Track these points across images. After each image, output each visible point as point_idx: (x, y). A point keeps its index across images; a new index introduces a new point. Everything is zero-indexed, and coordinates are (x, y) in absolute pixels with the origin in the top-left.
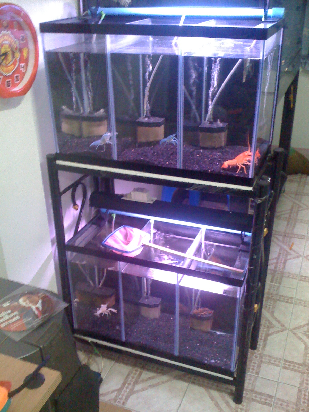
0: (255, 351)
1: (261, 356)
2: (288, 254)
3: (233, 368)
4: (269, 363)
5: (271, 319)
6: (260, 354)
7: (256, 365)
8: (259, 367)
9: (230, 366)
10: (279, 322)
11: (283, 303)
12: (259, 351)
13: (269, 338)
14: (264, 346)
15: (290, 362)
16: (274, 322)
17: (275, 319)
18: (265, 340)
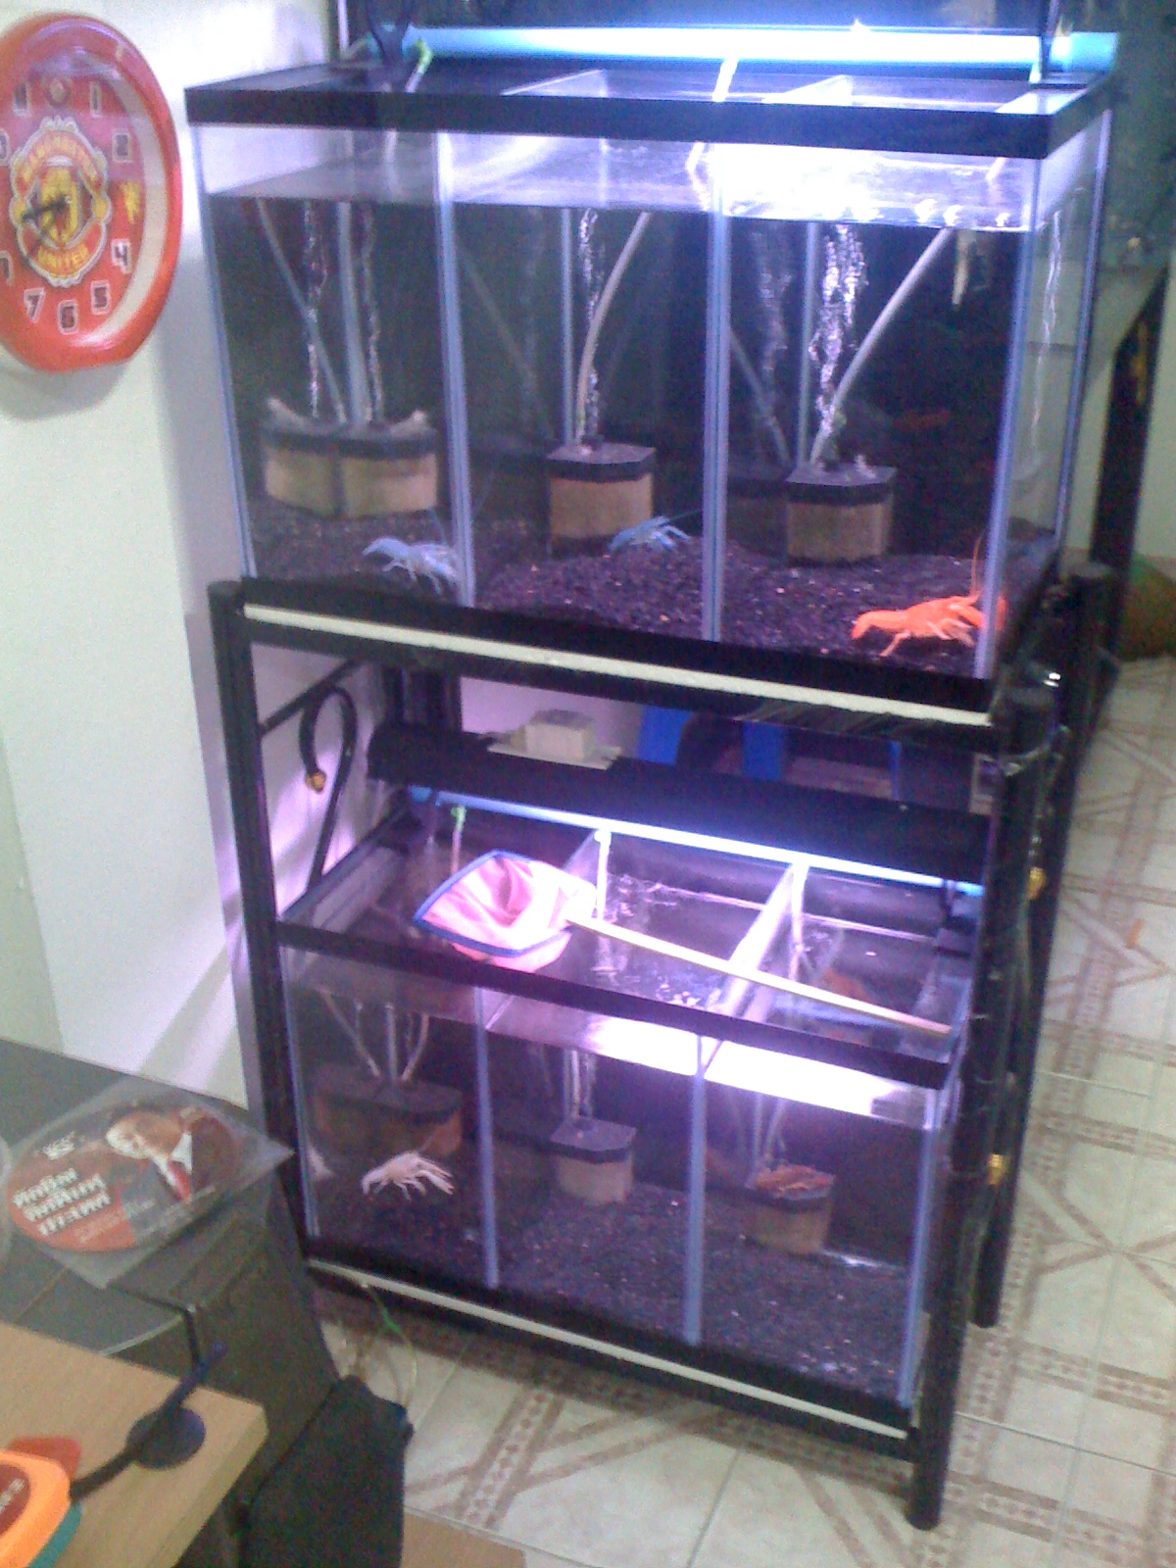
0: (992, 1331)
1: (1016, 1348)
2: (1119, 962)
3: (908, 1395)
4: (1044, 1376)
5: (1051, 1208)
6: (1009, 1342)
7: (994, 1383)
8: (1006, 1389)
9: (896, 1387)
10: (1081, 1220)
11: (1097, 1151)
12: (1004, 1330)
13: (1048, 1280)
14: (1027, 1311)
15: (1123, 1373)
16: (1064, 1221)
17: (1069, 1209)
18: (1031, 1288)
